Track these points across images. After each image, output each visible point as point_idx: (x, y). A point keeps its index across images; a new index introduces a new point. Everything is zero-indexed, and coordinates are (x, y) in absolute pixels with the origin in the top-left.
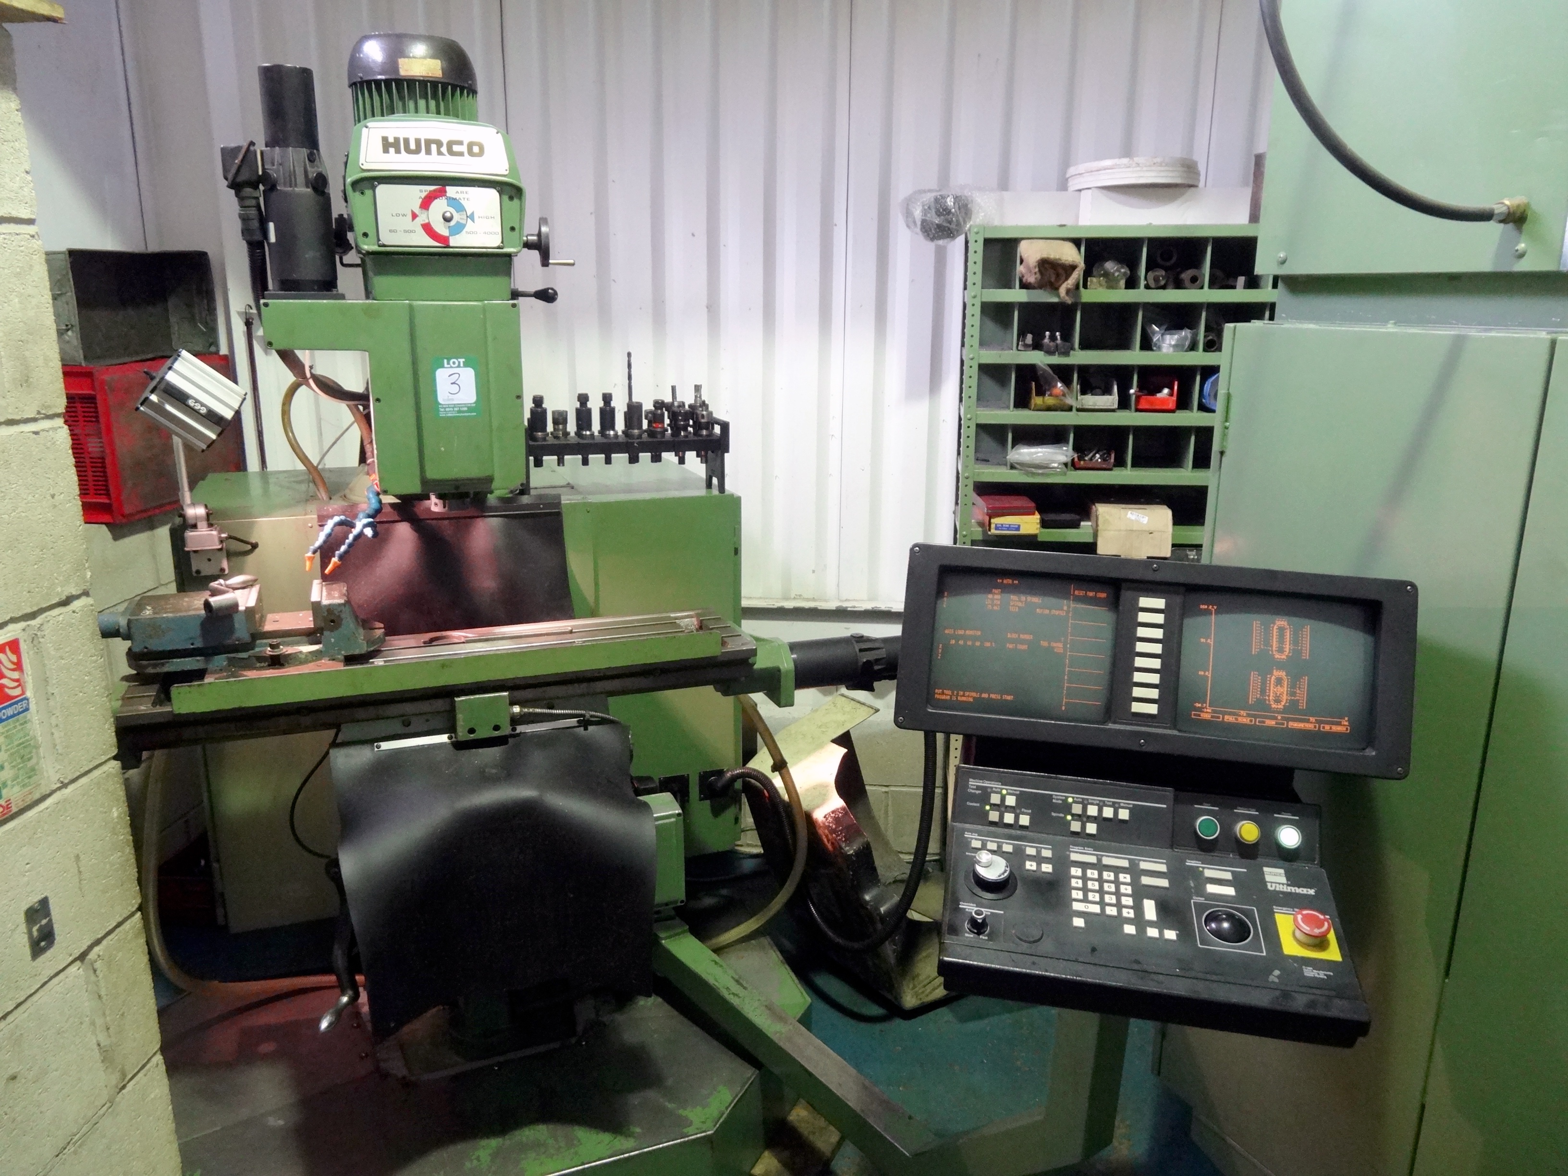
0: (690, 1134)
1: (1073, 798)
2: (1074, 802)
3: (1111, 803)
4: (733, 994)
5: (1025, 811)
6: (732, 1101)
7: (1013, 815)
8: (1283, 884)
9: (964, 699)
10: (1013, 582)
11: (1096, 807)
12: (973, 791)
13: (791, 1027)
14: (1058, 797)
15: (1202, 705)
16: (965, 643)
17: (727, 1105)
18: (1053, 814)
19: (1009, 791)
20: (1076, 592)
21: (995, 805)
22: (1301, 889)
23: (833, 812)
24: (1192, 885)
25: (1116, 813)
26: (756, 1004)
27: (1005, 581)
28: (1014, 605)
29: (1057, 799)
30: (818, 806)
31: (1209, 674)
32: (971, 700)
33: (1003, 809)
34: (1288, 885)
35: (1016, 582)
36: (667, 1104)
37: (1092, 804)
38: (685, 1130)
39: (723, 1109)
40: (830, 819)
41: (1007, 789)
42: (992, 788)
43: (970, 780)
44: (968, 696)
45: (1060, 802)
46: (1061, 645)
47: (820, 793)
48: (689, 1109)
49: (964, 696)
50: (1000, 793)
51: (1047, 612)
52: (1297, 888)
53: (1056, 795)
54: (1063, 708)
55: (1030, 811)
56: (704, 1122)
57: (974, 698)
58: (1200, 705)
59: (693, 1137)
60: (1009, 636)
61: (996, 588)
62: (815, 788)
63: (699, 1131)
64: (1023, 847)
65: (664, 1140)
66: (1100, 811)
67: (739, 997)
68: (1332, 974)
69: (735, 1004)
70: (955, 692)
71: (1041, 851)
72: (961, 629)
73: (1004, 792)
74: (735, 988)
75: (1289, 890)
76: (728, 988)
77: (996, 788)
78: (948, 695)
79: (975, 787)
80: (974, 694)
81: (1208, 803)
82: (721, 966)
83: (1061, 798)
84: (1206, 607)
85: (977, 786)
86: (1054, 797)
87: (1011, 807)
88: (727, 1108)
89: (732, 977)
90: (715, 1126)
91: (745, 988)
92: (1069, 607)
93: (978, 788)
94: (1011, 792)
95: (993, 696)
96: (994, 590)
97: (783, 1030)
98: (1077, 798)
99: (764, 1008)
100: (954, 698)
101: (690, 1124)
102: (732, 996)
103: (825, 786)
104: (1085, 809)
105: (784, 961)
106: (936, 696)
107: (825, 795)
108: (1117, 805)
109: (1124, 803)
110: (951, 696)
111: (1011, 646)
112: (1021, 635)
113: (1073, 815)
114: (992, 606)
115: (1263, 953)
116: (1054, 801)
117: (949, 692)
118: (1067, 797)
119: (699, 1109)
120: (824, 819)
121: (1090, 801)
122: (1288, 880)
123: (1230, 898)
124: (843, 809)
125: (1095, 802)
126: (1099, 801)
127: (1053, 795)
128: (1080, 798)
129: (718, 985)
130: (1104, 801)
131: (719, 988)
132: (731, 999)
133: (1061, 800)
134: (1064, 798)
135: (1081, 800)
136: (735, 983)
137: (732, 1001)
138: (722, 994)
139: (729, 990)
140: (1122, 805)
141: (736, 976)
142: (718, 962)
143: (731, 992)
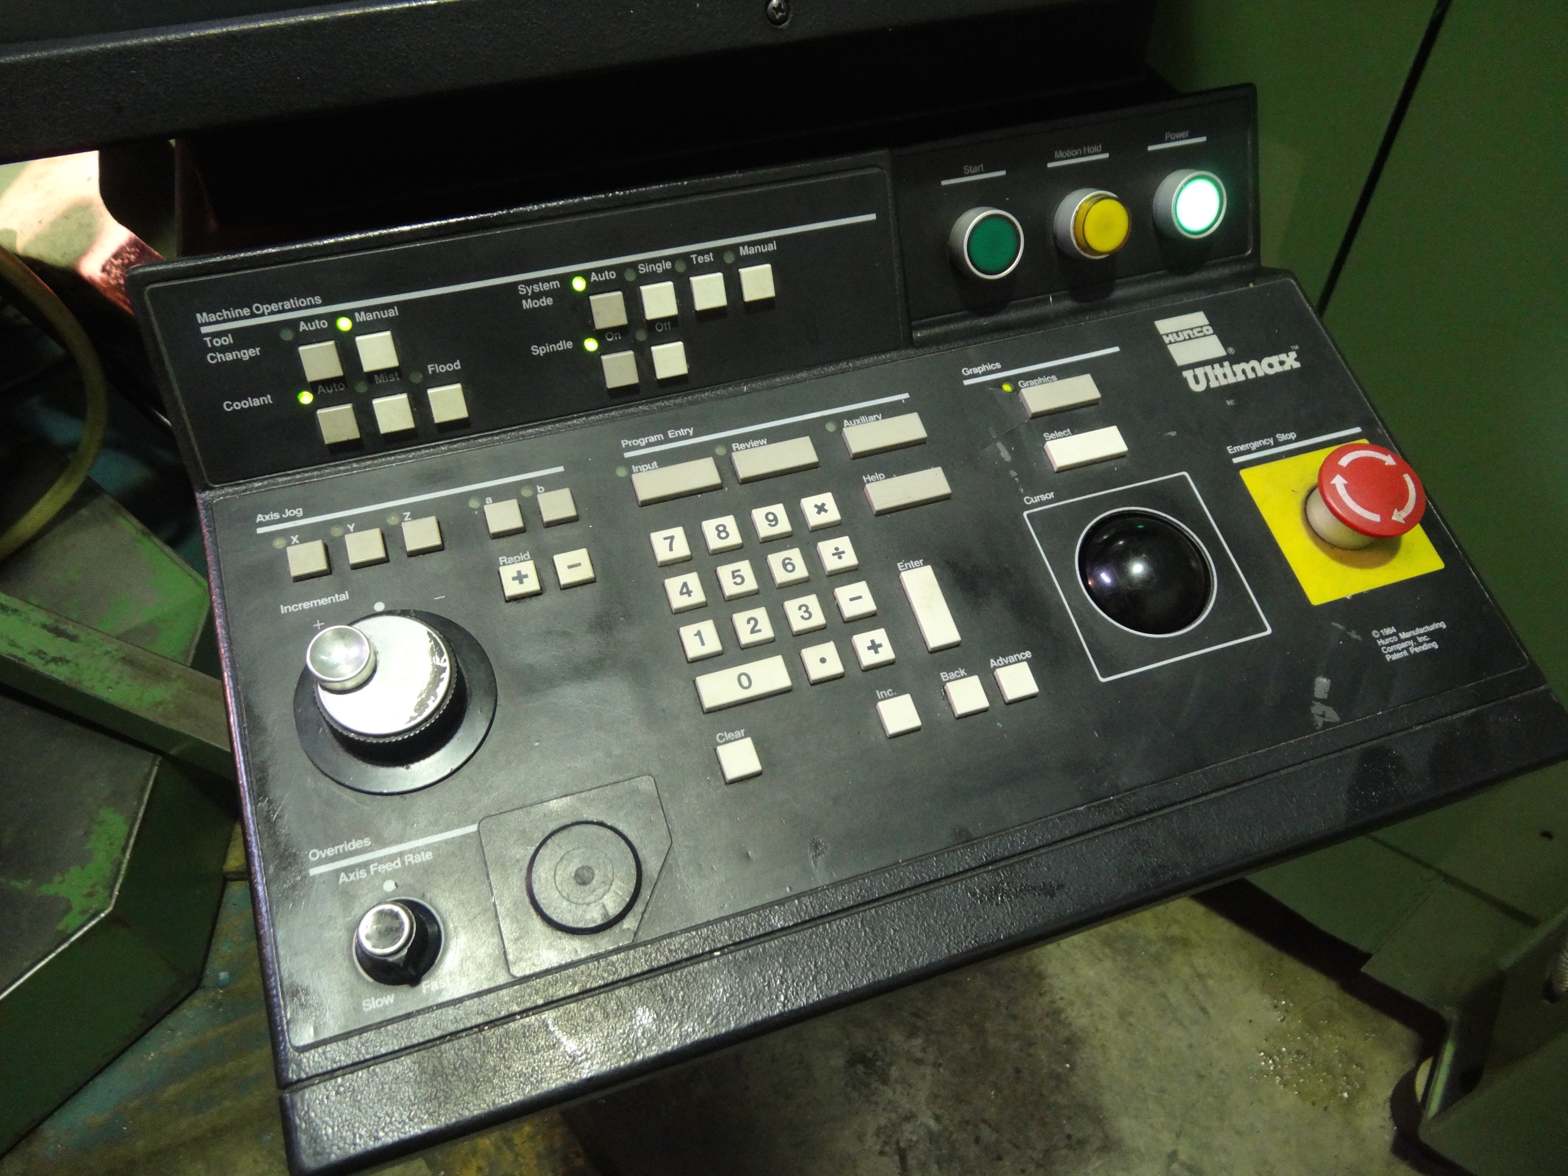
0: (69, 932)
1: (585, 274)
2: (594, 288)
3: (709, 258)
4: (55, 660)
5: (442, 369)
6: (129, 835)
7: (402, 398)
8: (1220, 361)
11: (668, 287)
12: (229, 357)
13: (180, 684)
14: (536, 288)
17: (122, 843)
18: (538, 351)
19: (361, 317)
21: (327, 383)
22: (1266, 361)
23: (116, 256)
24: (1006, 455)
25: (733, 286)
26: (106, 661)
29: (536, 296)
30: (84, 252)
33: (362, 388)
34: (1233, 360)
36: (14, 883)
37: (654, 278)
38: (60, 927)
39: (117, 854)
40: (115, 272)
41: (349, 314)
42: (293, 324)
43: (201, 318)
45: (549, 301)
47: (80, 225)
48: (57, 878)
50: (332, 333)
52: (1254, 363)
53: (528, 283)
55: (457, 365)
56: (90, 895)
59: (80, 933)
62: (66, 216)
63: (88, 916)
64: (474, 504)
65: (26, 964)
66: (684, 295)
67: (67, 662)
68: (1443, 625)
69: (61, 678)
71: (534, 500)
73: (344, 324)
74: (54, 646)
75: (1241, 378)
76: (40, 653)
77: (308, 320)
79: (228, 340)
81: (972, 163)
82: (15, 611)
83: (546, 286)
85: (234, 332)
86: (522, 290)
87: (387, 372)
88: (124, 850)
89: (44, 626)
90: (111, 896)
91: (73, 638)
93: (242, 338)
94: (370, 317)
97: (168, 697)
98: (599, 271)
99: (120, 666)
101: (69, 909)
102: (52, 666)
103: (82, 208)
104: (634, 304)
105: (147, 530)
107: (89, 225)
108: (729, 258)
109: (751, 244)
113: (600, 335)
115: (1265, 629)
116: (527, 304)
118: (566, 279)
119: (75, 870)
120: (104, 276)
121: (643, 269)
122: (1225, 345)
123: (1115, 466)
124: (132, 244)
125: (659, 268)
126: (672, 258)
127: (515, 284)
128: (609, 268)
129: (20, 654)
130: (686, 257)
131: (23, 660)
132: (53, 672)
133: (546, 294)
134: (556, 284)
135: (612, 275)
136: (51, 635)
137: (55, 676)
138: (33, 668)
139: (43, 656)
140: (744, 251)
141: (50, 622)
142: (8, 604)
143: (48, 658)
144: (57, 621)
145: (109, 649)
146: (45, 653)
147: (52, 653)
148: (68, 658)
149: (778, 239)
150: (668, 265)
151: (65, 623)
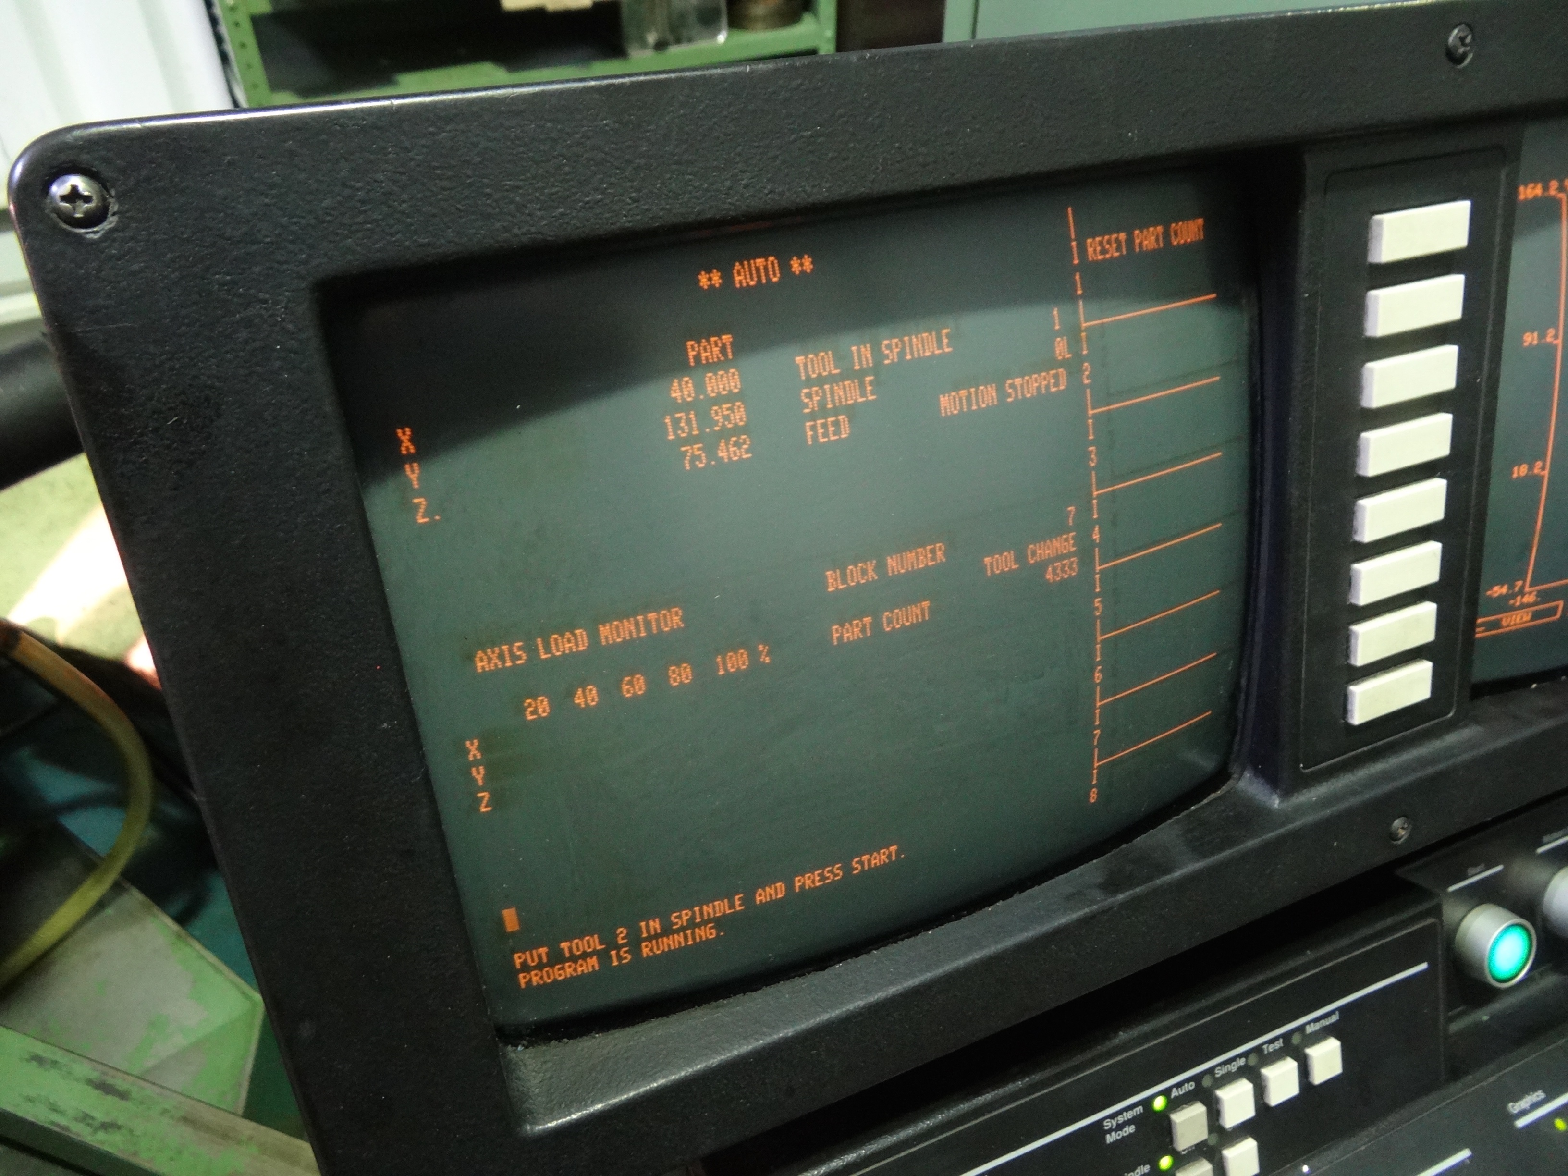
1: (1167, 1092)
2: (1175, 1104)
3: (1279, 1044)
4: (106, 1126)
9: (674, 942)
10: (785, 267)
11: (1244, 1083)
14: (1120, 1119)
15: (1511, 586)
16: (609, 691)
20: (1095, 249)
25: (1304, 1070)
27: (742, 277)
28: (822, 411)
29: (1120, 1127)
31: (1543, 470)
32: (707, 933)
35: (802, 265)
37: (1229, 1079)
44: (692, 924)
45: (1130, 1129)
46: (1065, 544)
49: (667, 930)
51: (988, 395)
53: (1112, 1116)
54: (1093, 796)
57: (719, 922)
58: (1504, 590)
60: (833, 582)
61: (701, 334)
66: (1259, 1091)
67: (119, 1128)
69: (113, 1150)
70: (622, 932)
72: (568, 627)
74: (102, 1107)
76: (86, 1118)
78: (585, 956)
80: (719, 908)
81: (1475, 864)
82: (55, 1063)
83: (1129, 1115)
84: (1538, 191)
86: (1107, 1125)
89: (90, 1082)
91: (123, 1096)
92: (1073, 333)
95: (808, 881)
96: (692, 348)
98: (1178, 1085)
99: (180, 1128)
100: (621, 958)
102: (101, 1136)
104: (1212, 1109)
106: (522, 979)
108: (1296, 1040)
109: (1318, 1022)
110: (603, 956)
111: (851, 632)
112: (892, 563)
114: (711, 450)
116: (1111, 1138)
117: (593, 943)
118: (1147, 1103)
121: (1219, 1073)
125: (1233, 1067)
126: (1245, 1054)
127: (1100, 1122)
128: (1188, 1080)
129: (63, 1121)
130: (1258, 1049)
131: (67, 1129)
132: (103, 1143)
133: (1128, 1122)
134: (1139, 1110)
135: (1191, 1086)
136: (97, 1093)
137: (106, 1148)
138: (79, 1139)
139: (90, 1121)
140: (1310, 1029)
141: (94, 1075)
142: (44, 1055)
143: (96, 1123)
144: (103, 1073)
145: (167, 1107)
146: (93, 1118)
147: (100, 1116)
148: (119, 1123)
149: (1340, 1009)
150: (1242, 1062)
151: (114, 1077)
